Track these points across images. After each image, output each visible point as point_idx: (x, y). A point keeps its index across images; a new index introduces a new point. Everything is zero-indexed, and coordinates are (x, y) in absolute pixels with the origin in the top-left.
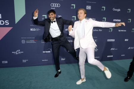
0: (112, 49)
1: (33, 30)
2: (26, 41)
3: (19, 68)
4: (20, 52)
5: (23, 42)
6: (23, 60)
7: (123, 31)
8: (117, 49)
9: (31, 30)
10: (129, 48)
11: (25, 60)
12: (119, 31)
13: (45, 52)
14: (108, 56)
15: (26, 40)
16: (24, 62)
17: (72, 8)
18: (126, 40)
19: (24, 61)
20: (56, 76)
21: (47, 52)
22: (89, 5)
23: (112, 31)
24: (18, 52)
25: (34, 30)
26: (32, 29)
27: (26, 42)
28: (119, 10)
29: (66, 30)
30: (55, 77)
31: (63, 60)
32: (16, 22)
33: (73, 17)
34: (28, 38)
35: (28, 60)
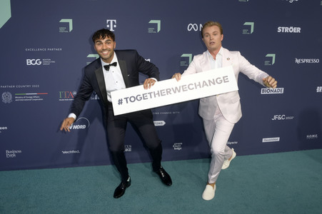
0: (275, 117)
1: (33, 62)
2: (14, 96)
5: (7, 98)
6: (7, 151)
7: (308, 61)
8: (292, 118)
9: (29, 62)
11: (13, 152)
12: (298, 61)
14: (264, 140)
15: (13, 92)
16: (10, 158)
18: (319, 89)
19: (11, 154)
20: (119, 193)
21: (75, 127)
23: (273, 62)
25: (38, 62)
26: (31, 61)
27: (14, 99)
30: (115, 196)
33: (152, 22)
34: (19, 86)
35: (20, 152)
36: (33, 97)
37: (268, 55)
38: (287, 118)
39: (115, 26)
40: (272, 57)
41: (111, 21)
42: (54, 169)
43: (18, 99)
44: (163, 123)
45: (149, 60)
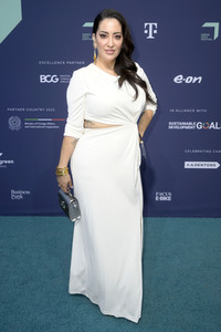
1: (49, 79)
2: (23, 122)
4: (1, 163)
5: (14, 123)
6: (13, 192)
9: (44, 79)
11: (20, 192)
15: (23, 116)
16: (16, 200)
19: (17, 195)
25: (54, 79)
26: (46, 77)
27: (23, 125)
29: (176, 80)
31: (161, 198)
33: (206, 25)
34: (31, 110)
35: (28, 192)
36: (47, 124)
39: (155, 32)
41: (151, 25)
43: (28, 125)
44: (217, 165)
45: (200, 78)
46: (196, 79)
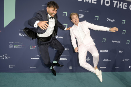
0: (105, 60)
1: (22, 35)
2: (14, 46)
3: (4, 73)
4: (6, 57)
5: (11, 46)
7: (117, 42)
8: (110, 60)
10: (124, 60)
11: (12, 66)
12: (113, 42)
13: (33, 58)
17: (63, 15)
18: (120, 52)
19: (11, 66)
21: (35, 59)
22: (81, 13)
23: (105, 41)
24: (5, 57)
26: (21, 34)
27: (13, 47)
28: (113, 21)
32: (5, 26)
34: (16, 43)
35: (14, 66)
36: (21, 47)
37: (103, 39)
38: (109, 60)
40: (104, 40)
42: (26, 73)
43: (15, 47)
44: (66, 59)
45: (63, 37)
46: (61, 37)
